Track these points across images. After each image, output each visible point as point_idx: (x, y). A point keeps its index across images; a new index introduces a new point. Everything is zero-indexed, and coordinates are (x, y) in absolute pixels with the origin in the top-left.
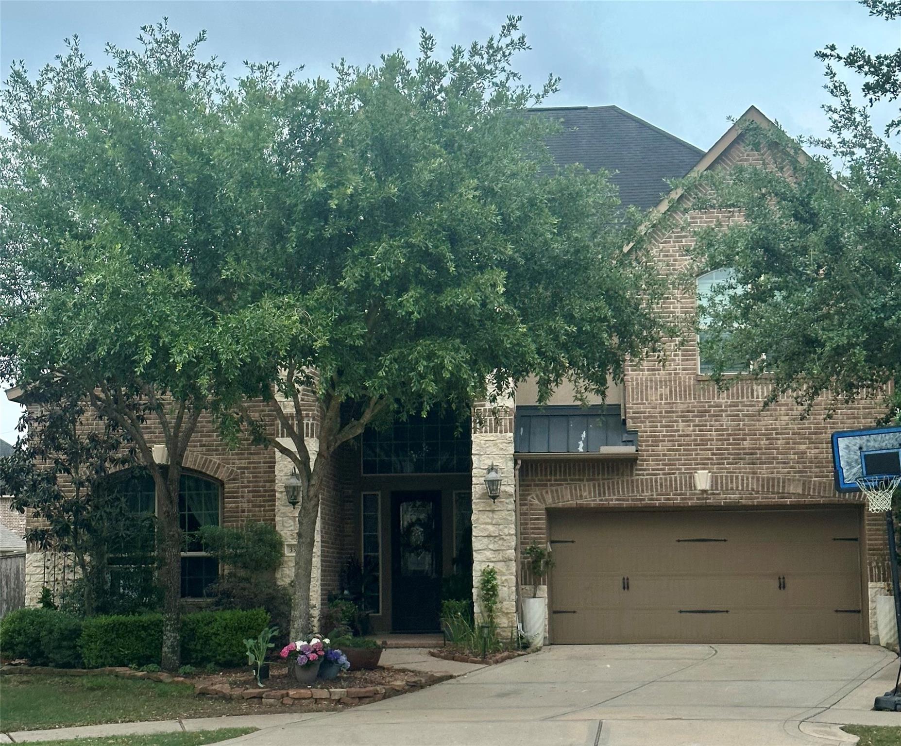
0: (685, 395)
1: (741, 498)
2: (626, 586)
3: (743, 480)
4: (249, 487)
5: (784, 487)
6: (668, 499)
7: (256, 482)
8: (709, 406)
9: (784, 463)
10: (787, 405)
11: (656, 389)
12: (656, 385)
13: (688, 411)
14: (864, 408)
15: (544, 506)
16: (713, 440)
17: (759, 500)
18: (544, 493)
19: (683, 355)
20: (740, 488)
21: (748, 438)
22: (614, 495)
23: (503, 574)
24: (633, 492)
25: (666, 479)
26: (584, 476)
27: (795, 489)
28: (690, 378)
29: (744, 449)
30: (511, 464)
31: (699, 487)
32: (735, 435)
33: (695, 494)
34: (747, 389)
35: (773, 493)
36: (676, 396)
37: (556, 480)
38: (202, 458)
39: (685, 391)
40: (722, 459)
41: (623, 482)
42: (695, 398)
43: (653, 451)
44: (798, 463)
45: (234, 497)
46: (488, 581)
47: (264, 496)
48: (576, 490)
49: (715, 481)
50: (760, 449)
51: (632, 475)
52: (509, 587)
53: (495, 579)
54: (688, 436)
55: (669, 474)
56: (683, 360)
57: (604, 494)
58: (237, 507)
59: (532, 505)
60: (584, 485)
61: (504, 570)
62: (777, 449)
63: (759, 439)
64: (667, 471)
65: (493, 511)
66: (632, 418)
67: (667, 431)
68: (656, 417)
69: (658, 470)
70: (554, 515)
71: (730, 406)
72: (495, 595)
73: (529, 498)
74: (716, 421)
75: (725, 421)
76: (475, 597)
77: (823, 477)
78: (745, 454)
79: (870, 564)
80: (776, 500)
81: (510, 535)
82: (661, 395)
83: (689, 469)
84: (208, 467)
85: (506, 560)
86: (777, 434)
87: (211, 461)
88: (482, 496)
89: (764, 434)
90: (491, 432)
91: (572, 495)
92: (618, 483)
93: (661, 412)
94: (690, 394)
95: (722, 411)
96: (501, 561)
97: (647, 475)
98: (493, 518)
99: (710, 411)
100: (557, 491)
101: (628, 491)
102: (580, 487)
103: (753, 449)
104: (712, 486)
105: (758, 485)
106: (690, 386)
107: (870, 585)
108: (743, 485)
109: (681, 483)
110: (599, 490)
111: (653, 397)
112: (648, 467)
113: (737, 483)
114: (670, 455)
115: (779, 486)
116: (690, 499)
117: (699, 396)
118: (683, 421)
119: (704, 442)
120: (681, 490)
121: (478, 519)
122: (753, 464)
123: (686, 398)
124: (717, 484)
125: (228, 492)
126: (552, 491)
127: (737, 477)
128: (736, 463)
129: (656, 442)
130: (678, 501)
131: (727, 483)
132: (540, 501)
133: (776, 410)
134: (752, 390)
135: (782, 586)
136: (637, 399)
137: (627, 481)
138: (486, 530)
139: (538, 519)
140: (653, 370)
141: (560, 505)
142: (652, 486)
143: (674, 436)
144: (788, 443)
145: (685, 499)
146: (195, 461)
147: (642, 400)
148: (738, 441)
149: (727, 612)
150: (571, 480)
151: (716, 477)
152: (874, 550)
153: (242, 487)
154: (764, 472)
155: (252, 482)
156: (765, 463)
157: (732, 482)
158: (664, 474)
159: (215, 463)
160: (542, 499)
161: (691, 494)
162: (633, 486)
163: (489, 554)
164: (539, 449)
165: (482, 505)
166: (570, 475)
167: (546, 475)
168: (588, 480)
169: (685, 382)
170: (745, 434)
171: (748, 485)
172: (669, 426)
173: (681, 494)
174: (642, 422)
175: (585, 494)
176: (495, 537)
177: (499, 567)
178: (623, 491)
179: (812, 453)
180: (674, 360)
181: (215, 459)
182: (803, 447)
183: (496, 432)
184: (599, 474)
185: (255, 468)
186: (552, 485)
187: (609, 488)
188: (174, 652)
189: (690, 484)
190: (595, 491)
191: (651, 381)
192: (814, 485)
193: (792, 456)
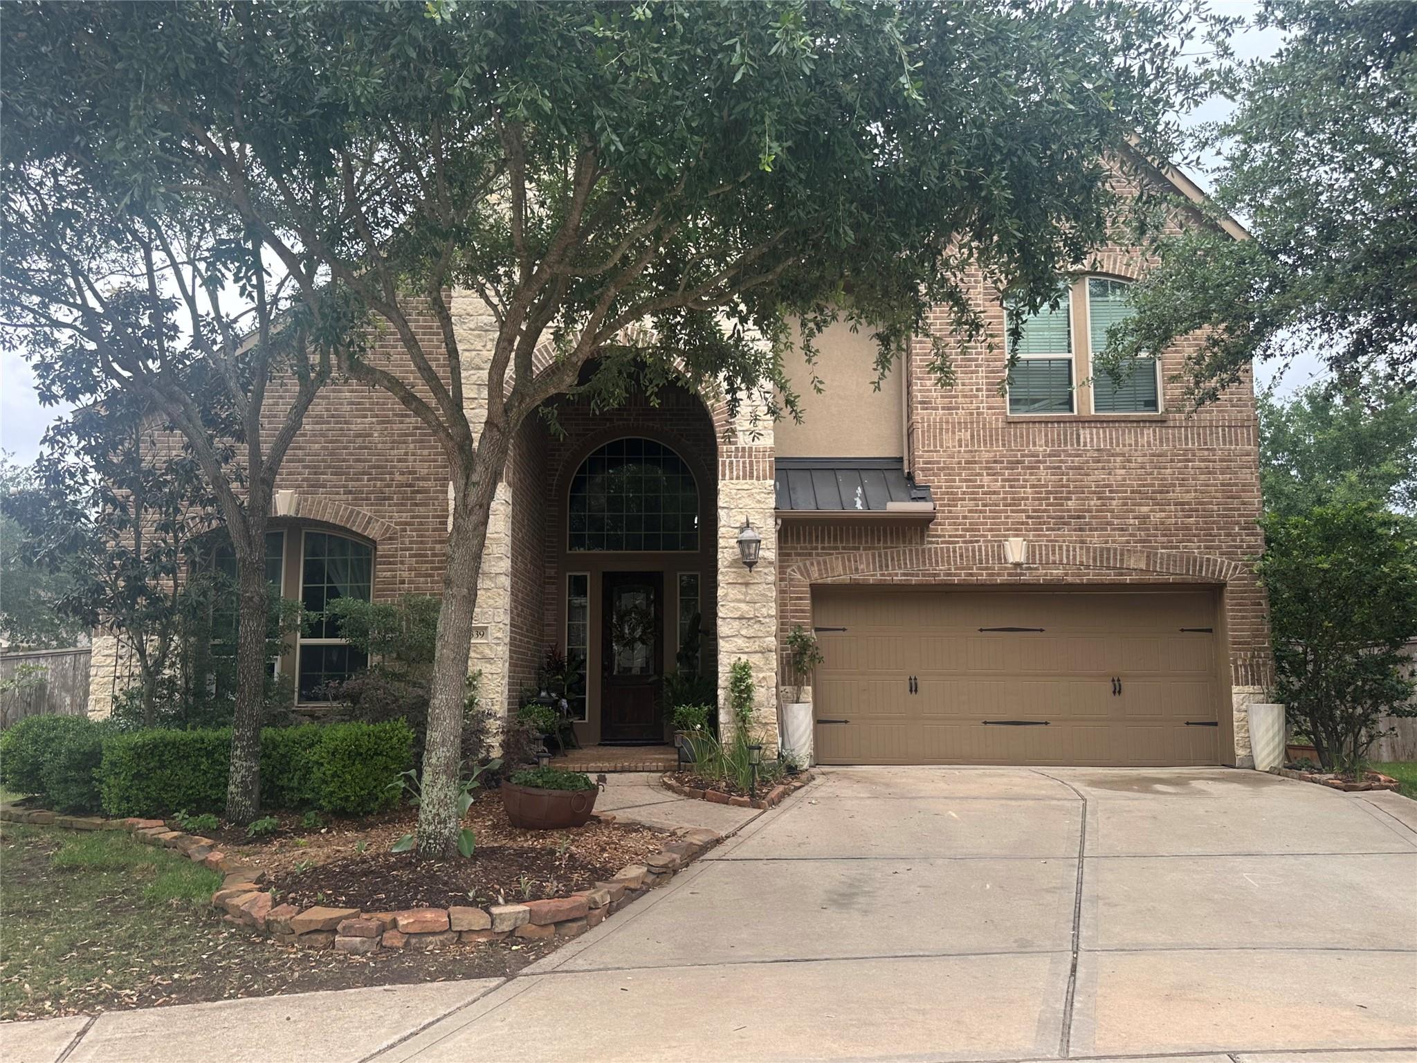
0: (991, 440)
1: (1066, 575)
2: (914, 688)
3: (1068, 551)
4: (411, 549)
5: (1122, 560)
6: (971, 575)
7: (422, 542)
8: (1023, 456)
9: (1122, 530)
10: (1123, 455)
11: (954, 433)
12: (954, 427)
13: (995, 462)
14: (1221, 461)
15: (808, 582)
16: (1027, 499)
17: (1090, 576)
18: (808, 563)
19: (988, 390)
20: (1065, 561)
21: (1073, 497)
22: (900, 568)
23: (760, 670)
24: (924, 563)
25: (967, 550)
26: (860, 543)
27: (1137, 562)
28: (997, 420)
29: (1069, 511)
30: (771, 522)
31: (1011, 560)
32: (1056, 492)
33: (1006, 568)
34: (1072, 434)
35: (1108, 568)
36: (979, 442)
37: (823, 548)
38: (346, 509)
39: (991, 436)
40: (1040, 524)
41: (911, 551)
42: (1004, 445)
43: (950, 512)
44: (1139, 529)
45: (390, 563)
46: (741, 680)
47: (433, 562)
48: (849, 561)
49: (1031, 552)
50: (1089, 511)
51: (922, 543)
52: (769, 688)
53: (750, 676)
54: (995, 493)
55: (971, 542)
56: (988, 397)
57: (887, 566)
58: (395, 577)
59: (792, 580)
60: (861, 556)
61: (761, 664)
62: (1112, 511)
63: (1088, 499)
64: (968, 538)
65: (747, 584)
66: (923, 470)
67: (968, 487)
68: (953, 469)
69: (956, 536)
70: (821, 594)
71: (1050, 456)
72: (749, 698)
73: (789, 570)
74: (1031, 474)
75: (1044, 475)
76: (721, 700)
77: (1172, 548)
78: (1070, 517)
79: (1235, 662)
80: (1111, 577)
81: (770, 616)
82: (960, 441)
83: (997, 536)
84: (354, 522)
85: (764, 651)
86: (1111, 492)
87: (359, 513)
88: (734, 563)
89: (1095, 492)
90: (745, 478)
91: (844, 568)
92: (904, 553)
93: (959, 463)
94: (997, 440)
95: (1039, 462)
96: (756, 652)
97: (943, 542)
98: (746, 594)
99: (1023, 462)
100: (825, 562)
101: (918, 564)
102: (855, 556)
103: (1080, 511)
104: (1028, 558)
105: (1088, 558)
106: (997, 429)
107: (1235, 689)
108: (1068, 558)
109: (987, 555)
110: (880, 561)
111: (949, 441)
112: (943, 530)
113: (1061, 555)
114: (972, 518)
115: (1115, 559)
116: (999, 575)
117: (1010, 442)
118: (988, 474)
119: (1016, 502)
120: (987, 562)
121: (726, 595)
122: (1081, 530)
123: (992, 444)
124: (1034, 556)
125: (382, 556)
126: (819, 563)
127: (1061, 548)
128: (1059, 529)
129: (954, 501)
130: (984, 577)
131: (1047, 554)
132: (802, 575)
133: (1109, 462)
134: (1078, 435)
135: (1117, 691)
136: (929, 445)
137: (917, 550)
138: (737, 609)
139: (801, 599)
140: (949, 409)
141: (829, 580)
142: (949, 557)
143: (977, 493)
144: (1126, 504)
145: (992, 575)
146: (337, 513)
147: (935, 446)
148: (1060, 500)
149: (1046, 723)
150: (844, 548)
151: (1034, 546)
152: (1240, 643)
153: (402, 550)
154: (1095, 540)
155: (417, 542)
156: (1096, 530)
157: (1054, 554)
158: (965, 542)
159: (365, 515)
160: (806, 572)
161: (1000, 569)
162: (924, 557)
163: (740, 642)
164: (804, 506)
165: (733, 576)
166: (842, 541)
167: (811, 542)
168: (865, 549)
169: (990, 423)
170: (1069, 492)
171: (1075, 558)
172: (970, 481)
173: (987, 568)
174: (934, 475)
175: (861, 567)
176: (749, 619)
177: (755, 659)
178: (912, 564)
179: (1156, 517)
180: (977, 397)
181: (366, 511)
182: (1145, 509)
183: (751, 477)
184: (879, 540)
185: (421, 524)
186: (818, 555)
187: (893, 559)
188: (246, 793)
189: (999, 555)
190: (874, 563)
191: (947, 422)
192: (1162, 558)
193: (1132, 521)
